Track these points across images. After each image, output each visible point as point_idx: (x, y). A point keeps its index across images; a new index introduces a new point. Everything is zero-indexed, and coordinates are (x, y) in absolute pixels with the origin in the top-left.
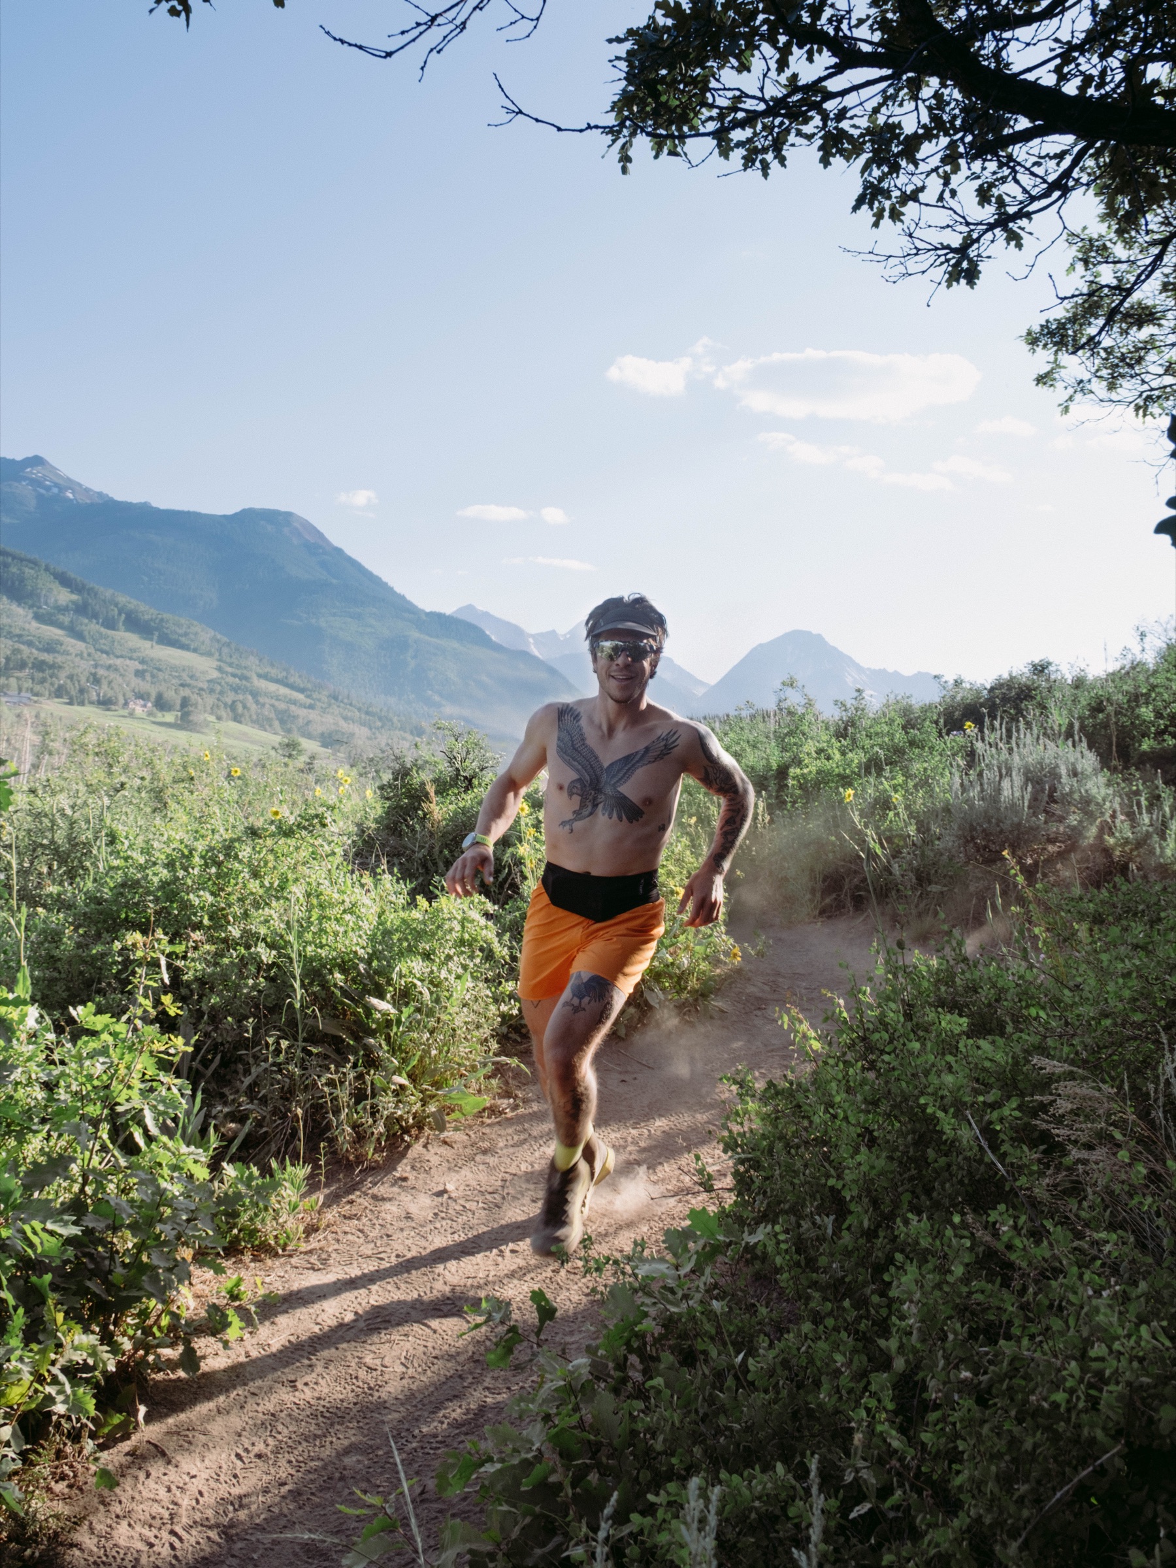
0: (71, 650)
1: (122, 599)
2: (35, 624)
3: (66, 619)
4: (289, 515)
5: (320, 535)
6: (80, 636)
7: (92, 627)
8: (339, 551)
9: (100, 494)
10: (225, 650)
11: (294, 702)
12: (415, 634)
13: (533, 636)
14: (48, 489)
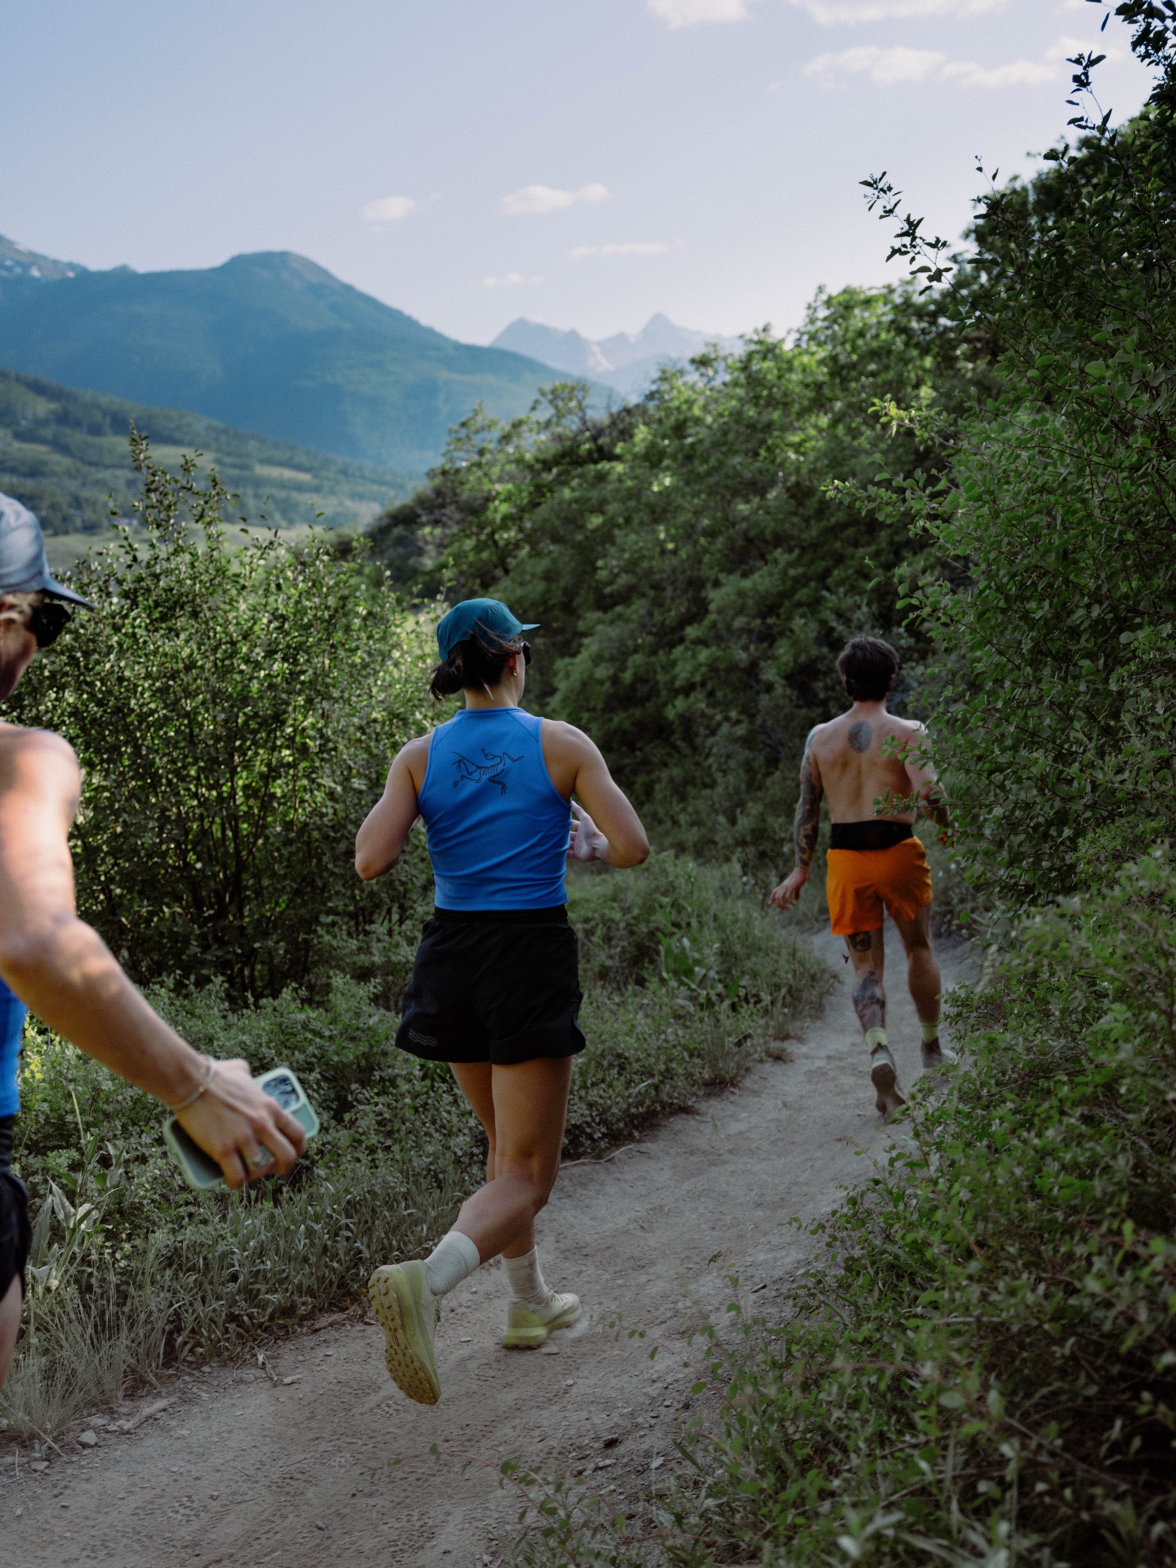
0: (58, 469)
1: (104, 400)
2: (17, 445)
3: (47, 433)
4: (284, 255)
5: (324, 273)
6: (65, 450)
7: (76, 437)
8: (349, 289)
9: (71, 266)
10: (223, 438)
11: (300, 487)
12: (443, 375)
13: (599, 344)
14: (10, 269)
